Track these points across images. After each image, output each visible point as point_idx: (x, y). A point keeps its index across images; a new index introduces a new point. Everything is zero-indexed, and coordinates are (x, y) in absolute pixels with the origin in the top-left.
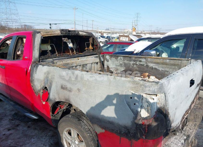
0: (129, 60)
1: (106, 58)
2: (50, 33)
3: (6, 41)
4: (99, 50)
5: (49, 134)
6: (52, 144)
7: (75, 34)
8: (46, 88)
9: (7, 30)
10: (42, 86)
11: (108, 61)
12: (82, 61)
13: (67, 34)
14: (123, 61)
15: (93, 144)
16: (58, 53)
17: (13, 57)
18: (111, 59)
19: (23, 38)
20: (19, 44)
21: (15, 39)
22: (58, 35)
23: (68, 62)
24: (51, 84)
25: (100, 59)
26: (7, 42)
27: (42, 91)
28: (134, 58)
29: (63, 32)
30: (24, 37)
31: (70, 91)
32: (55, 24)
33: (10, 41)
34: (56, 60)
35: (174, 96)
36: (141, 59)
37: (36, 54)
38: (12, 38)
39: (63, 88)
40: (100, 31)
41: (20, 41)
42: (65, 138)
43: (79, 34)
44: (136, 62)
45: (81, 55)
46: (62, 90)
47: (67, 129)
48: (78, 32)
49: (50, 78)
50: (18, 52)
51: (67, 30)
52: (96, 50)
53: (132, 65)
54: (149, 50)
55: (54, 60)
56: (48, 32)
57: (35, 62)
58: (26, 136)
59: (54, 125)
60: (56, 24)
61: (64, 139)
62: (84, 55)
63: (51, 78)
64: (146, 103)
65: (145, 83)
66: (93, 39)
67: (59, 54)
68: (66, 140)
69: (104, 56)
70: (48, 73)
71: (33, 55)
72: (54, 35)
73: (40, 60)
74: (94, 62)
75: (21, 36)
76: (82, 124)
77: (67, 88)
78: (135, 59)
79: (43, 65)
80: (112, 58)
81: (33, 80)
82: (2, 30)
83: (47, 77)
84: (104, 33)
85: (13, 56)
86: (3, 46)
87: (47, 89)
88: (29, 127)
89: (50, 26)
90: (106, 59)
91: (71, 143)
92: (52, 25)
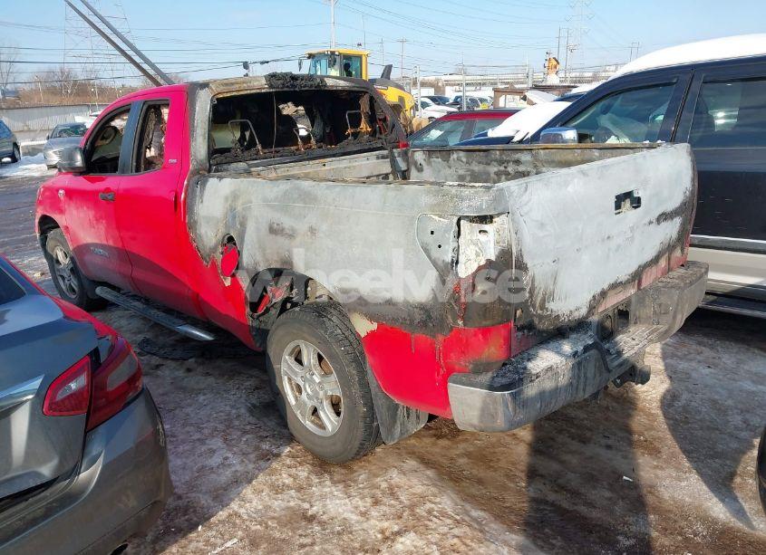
0: (484, 161)
1: (416, 158)
2: (237, 86)
3: (112, 119)
4: (393, 135)
5: (248, 383)
6: (254, 406)
7: (311, 86)
8: (231, 239)
9: (94, 93)
10: (220, 235)
11: (420, 170)
12: (336, 169)
13: (287, 87)
14: (467, 166)
15: (354, 372)
16: (263, 147)
17: (134, 164)
18: (429, 163)
19: (159, 106)
20: (151, 125)
21: (137, 111)
22: (258, 91)
23: (292, 173)
24: (243, 225)
25: (394, 163)
26: (113, 124)
27: (220, 249)
28: (498, 152)
29: (274, 81)
30: (163, 102)
31: (291, 236)
32: (262, 63)
33: (123, 119)
34: (257, 166)
35: (542, 225)
36: (518, 156)
37: (199, 148)
38: (128, 111)
39: (274, 230)
40: (432, 78)
41: (152, 116)
42: (286, 374)
43: (325, 86)
44: (505, 165)
45: (331, 152)
46: (272, 237)
47: (291, 346)
48: (322, 81)
49: (239, 208)
50: (148, 150)
51: (286, 74)
52: (383, 136)
53: (496, 177)
54: (557, 128)
55: (250, 166)
56: (232, 84)
57: (197, 172)
58: (183, 389)
59: (258, 345)
60: (267, 62)
61: (286, 378)
62: (342, 151)
63: (243, 209)
64: (472, 247)
65: (461, 192)
66: (372, 99)
67: (266, 151)
68: (290, 379)
69: (410, 154)
70: (235, 196)
71: (192, 150)
72: (249, 92)
73: (210, 165)
74: (375, 174)
75: (154, 99)
76: (328, 323)
77: (283, 229)
78: (501, 155)
79: (220, 178)
80: (432, 160)
81: (196, 222)
82: (79, 96)
83: (232, 209)
84: (447, 85)
85: (134, 161)
86: (103, 138)
87: (235, 244)
88: (189, 370)
89: (245, 71)
90: (415, 163)
91: (301, 384)
92: (251, 66)
